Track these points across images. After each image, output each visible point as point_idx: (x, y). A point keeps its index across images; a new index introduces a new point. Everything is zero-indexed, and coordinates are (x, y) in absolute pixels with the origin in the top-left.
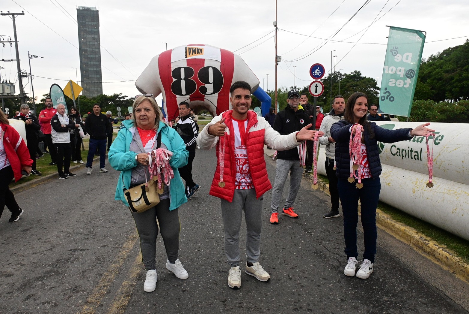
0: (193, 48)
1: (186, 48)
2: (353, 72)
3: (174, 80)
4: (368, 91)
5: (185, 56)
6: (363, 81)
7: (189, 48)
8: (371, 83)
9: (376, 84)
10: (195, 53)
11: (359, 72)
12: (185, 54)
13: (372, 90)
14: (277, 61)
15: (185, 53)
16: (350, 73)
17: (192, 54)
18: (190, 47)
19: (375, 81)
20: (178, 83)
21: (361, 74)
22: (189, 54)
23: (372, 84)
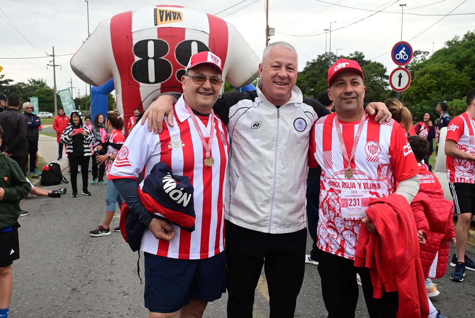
0: (166, 11)
1: (155, 10)
2: (353, 53)
3: (137, 59)
4: (374, 81)
5: (155, 22)
6: (367, 66)
7: (160, 11)
8: (378, 70)
9: (385, 71)
10: (170, 19)
11: (361, 54)
12: (155, 20)
13: (380, 79)
14: (268, 35)
15: (155, 17)
16: (349, 55)
17: (166, 20)
18: (162, 9)
19: (383, 66)
20: (143, 64)
21: (363, 57)
22: (162, 20)
23: (380, 71)
